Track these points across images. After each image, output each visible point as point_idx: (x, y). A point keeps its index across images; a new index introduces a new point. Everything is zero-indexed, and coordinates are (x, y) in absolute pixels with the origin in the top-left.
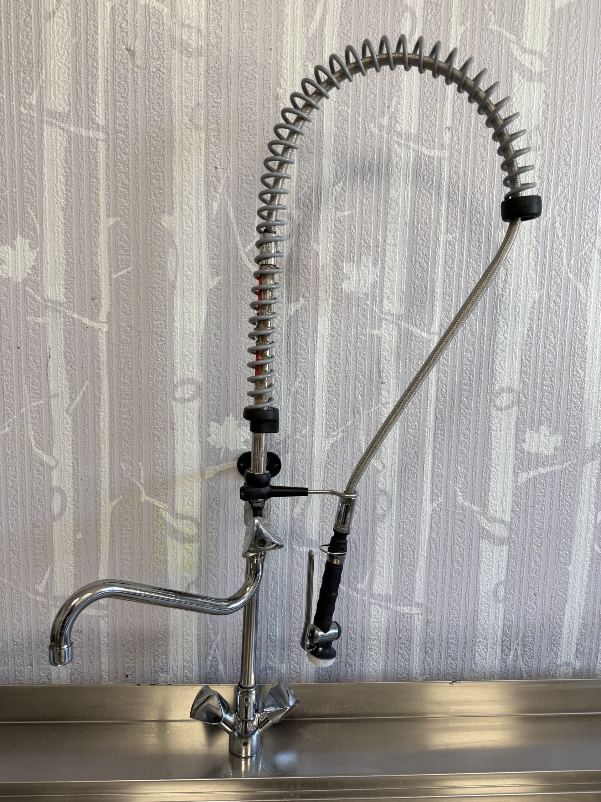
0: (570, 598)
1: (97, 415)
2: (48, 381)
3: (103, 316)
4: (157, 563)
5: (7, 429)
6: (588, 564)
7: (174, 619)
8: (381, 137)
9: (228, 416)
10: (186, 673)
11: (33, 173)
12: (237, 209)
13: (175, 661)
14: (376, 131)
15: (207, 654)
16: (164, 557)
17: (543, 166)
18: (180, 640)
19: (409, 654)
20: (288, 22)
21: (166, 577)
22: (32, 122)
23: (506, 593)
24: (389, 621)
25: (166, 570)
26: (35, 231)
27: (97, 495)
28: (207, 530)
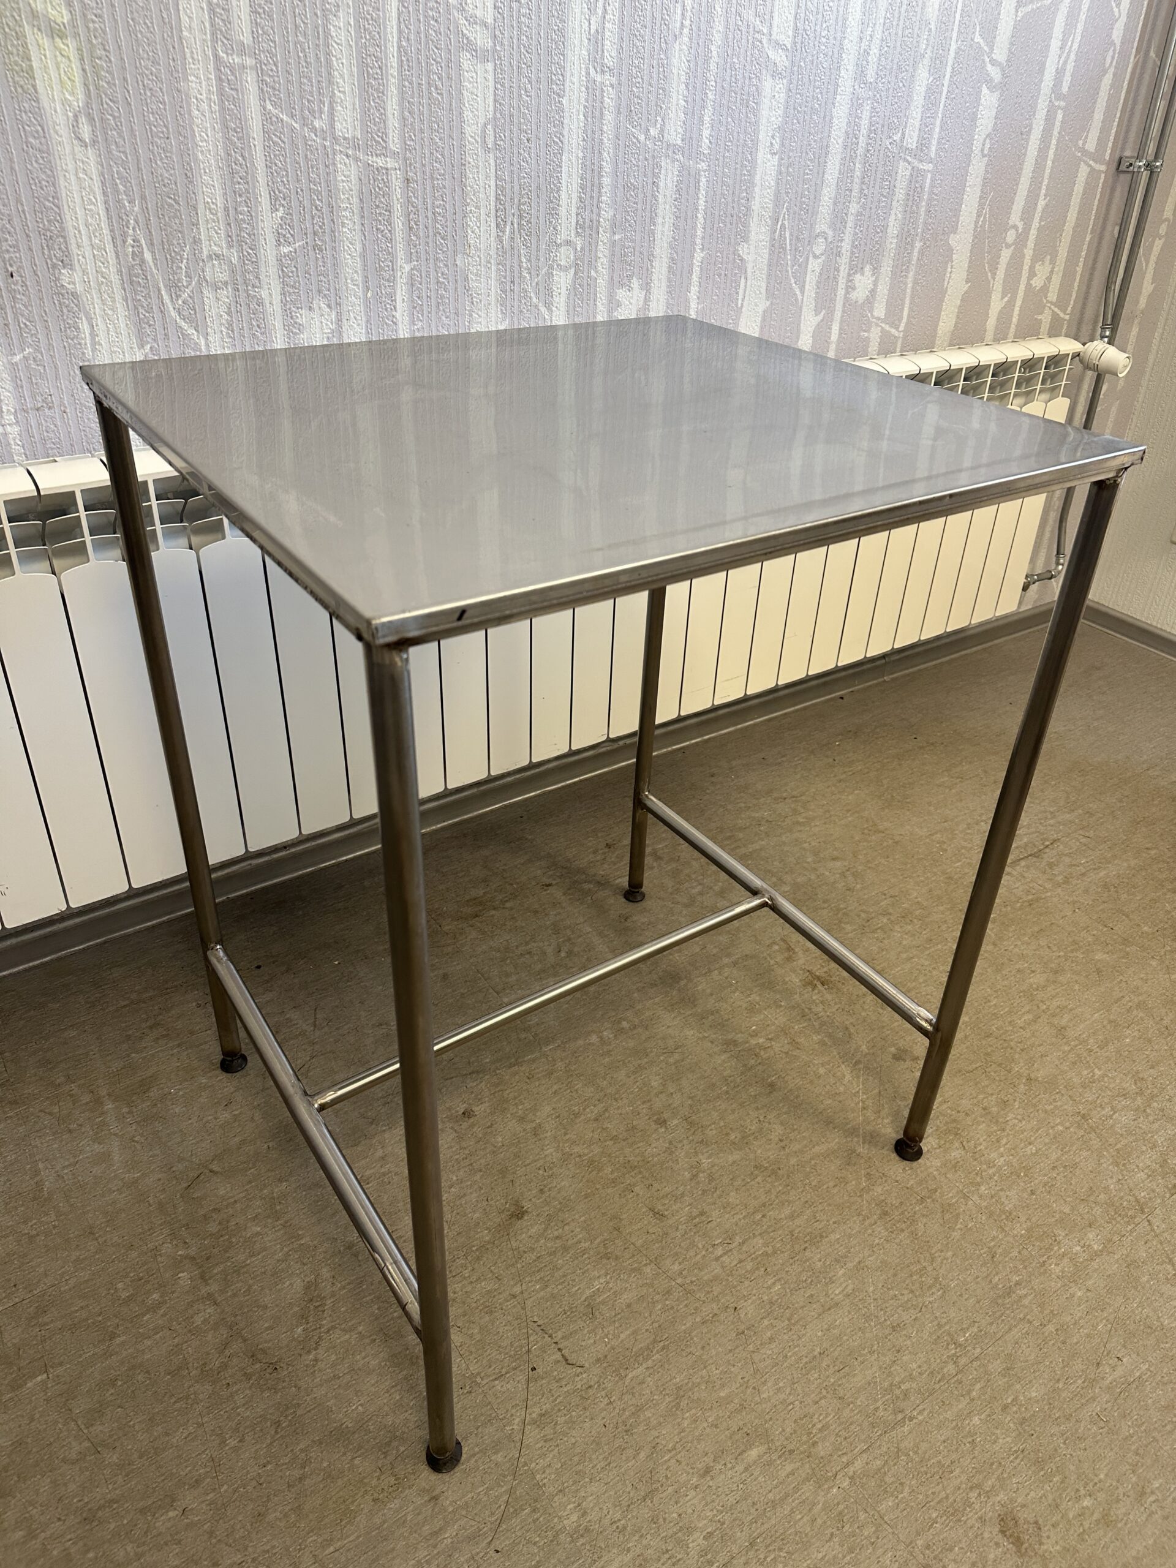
0: (566, 147)
4: (17, 73)
6: (583, 95)
7: (65, 176)
10: (100, 267)
13: (79, 247)
15: (124, 236)
16: (28, 63)
18: (80, 213)
19: (390, 231)
21: (37, 101)
23: (495, 137)
24: (360, 180)
25: (34, 86)
28: (85, 15)
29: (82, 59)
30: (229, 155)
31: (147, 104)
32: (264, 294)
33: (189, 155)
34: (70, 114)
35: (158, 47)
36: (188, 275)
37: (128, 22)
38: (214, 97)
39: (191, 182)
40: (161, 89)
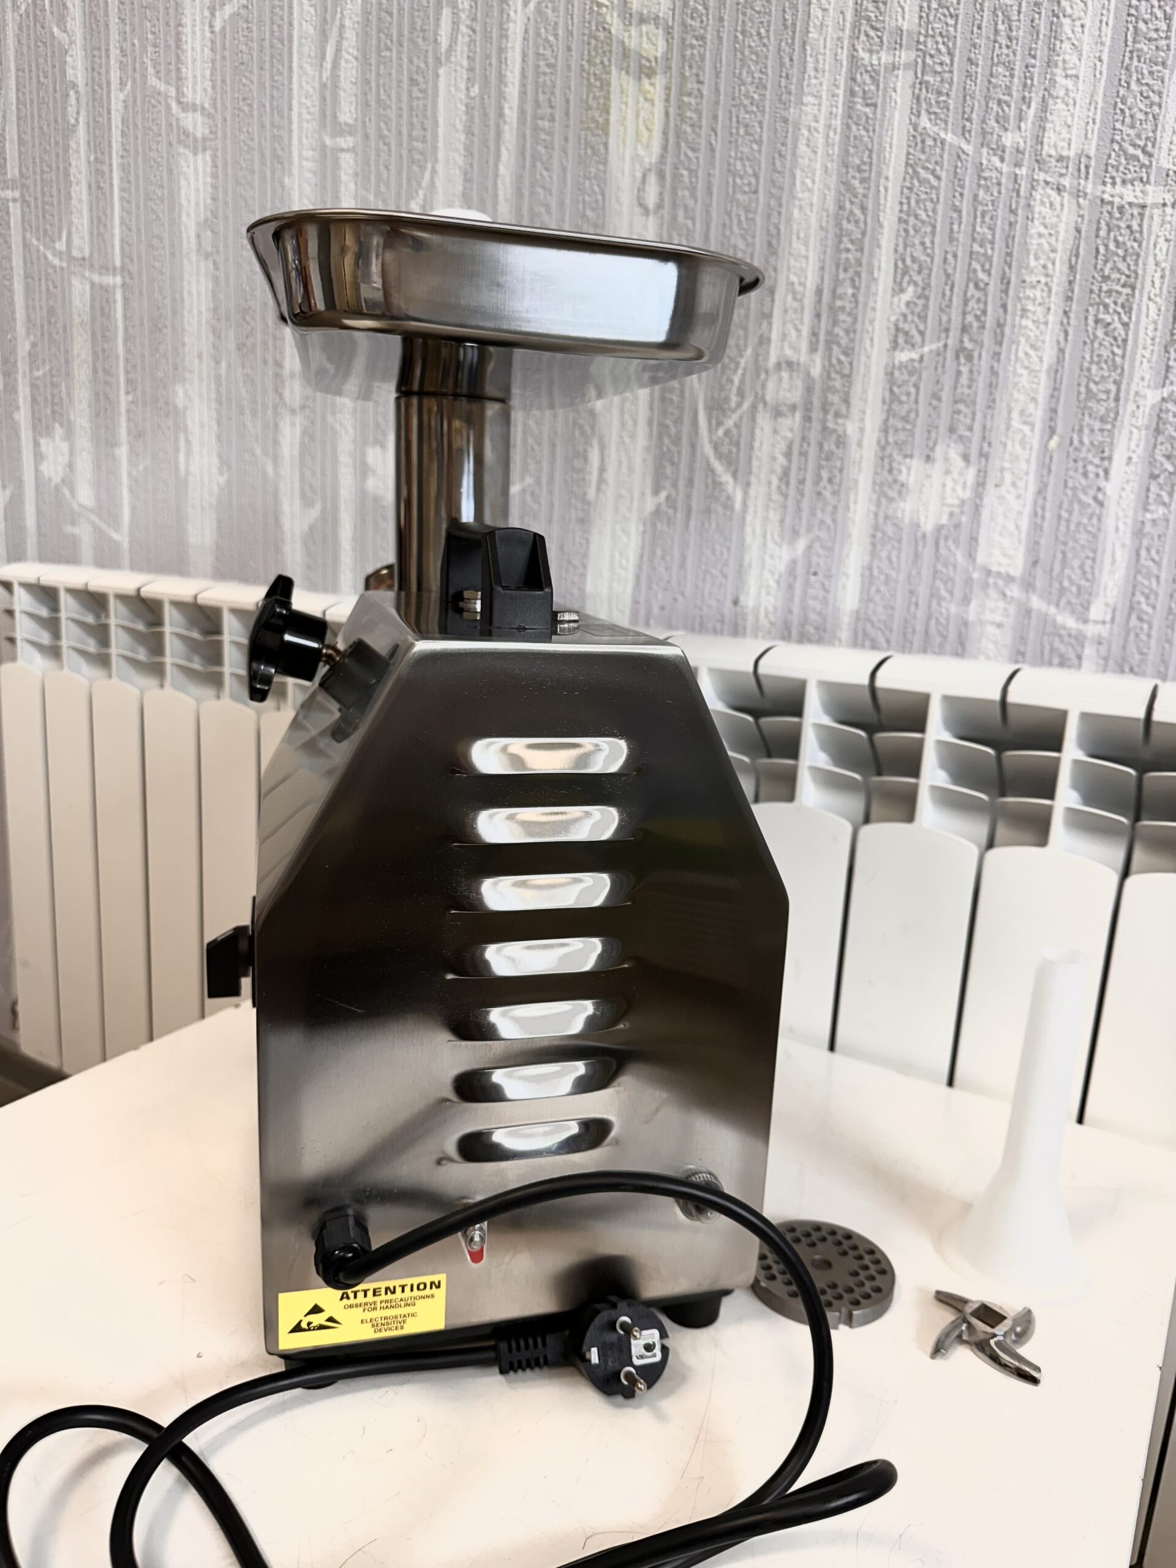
4: (592, 131)
16: (606, 117)
21: (605, 162)
24: (1078, 231)
25: (606, 145)
28: (683, 40)
29: (667, 100)
30: (841, 208)
31: (737, 147)
32: (851, 428)
33: (780, 213)
34: (639, 175)
35: (770, 63)
36: (741, 393)
37: (736, 37)
38: (838, 123)
39: (775, 253)
40: (760, 123)
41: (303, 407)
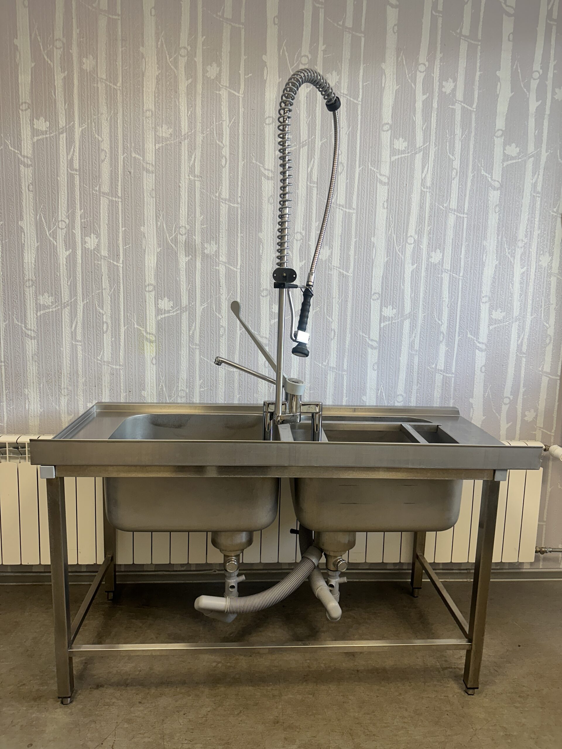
1: (119, 296)
2: (102, 284)
3: (121, 261)
4: (141, 350)
5: (88, 301)
7: (147, 371)
8: (216, 200)
9: (165, 297)
10: (152, 391)
11: (97, 213)
12: (166, 225)
13: (147, 386)
14: (214, 198)
15: (159, 385)
16: (144, 348)
17: (274, 210)
18: (149, 379)
20: (183, 161)
21: (144, 356)
22: (97, 196)
25: (144, 353)
26: (98, 233)
27: (119, 325)
28: (158, 338)
29: (156, 347)
30: (189, 367)
31: (170, 356)
33: (179, 367)
34: (151, 359)
35: (175, 345)
36: (174, 394)
38: (188, 355)
39: (179, 373)
40: (174, 353)
41: (68, 395)
